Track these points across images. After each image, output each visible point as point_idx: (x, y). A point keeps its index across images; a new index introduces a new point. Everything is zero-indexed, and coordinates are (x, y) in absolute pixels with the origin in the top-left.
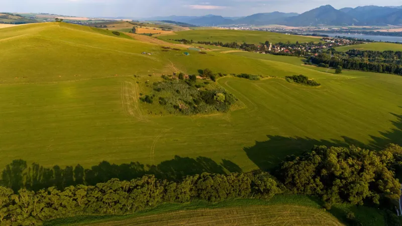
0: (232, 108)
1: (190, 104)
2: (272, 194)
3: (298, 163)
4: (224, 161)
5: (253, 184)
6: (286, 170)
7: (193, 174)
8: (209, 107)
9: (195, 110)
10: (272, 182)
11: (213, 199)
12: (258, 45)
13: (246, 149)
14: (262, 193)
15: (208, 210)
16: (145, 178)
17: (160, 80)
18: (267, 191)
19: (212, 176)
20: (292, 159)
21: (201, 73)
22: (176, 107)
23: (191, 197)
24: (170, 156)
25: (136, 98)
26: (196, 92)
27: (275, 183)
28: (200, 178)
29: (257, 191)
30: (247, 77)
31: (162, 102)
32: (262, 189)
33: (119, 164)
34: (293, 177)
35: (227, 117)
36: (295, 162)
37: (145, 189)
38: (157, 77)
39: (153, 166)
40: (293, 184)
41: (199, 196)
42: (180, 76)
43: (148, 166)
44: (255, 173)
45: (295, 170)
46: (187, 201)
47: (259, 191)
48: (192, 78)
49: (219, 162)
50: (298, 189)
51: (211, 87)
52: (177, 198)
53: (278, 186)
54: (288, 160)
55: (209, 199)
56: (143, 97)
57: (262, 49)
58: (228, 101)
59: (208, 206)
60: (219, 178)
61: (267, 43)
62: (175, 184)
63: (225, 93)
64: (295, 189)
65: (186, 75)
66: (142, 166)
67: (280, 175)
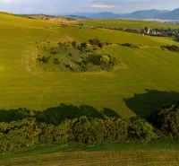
0: (115, 68)
1: (80, 64)
2: (148, 139)
3: (174, 110)
4: (105, 109)
5: (130, 129)
6: (163, 116)
7: (72, 118)
8: (95, 66)
9: (84, 69)
10: (148, 127)
11: (90, 142)
12: (139, 30)
13: (125, 100)
14: (138, 138)
15: (84, 153)
16: (25, 121)
17: (57, 46)
18: (144, 135)
19: (90, 120)
20: (168, 107)
21: (91, 42)
22: (67, 66)
23: (69, 140)
24: (56, 104)
25: (34, 59)
26: (85, 55)
27: (151, 128)
28: (78, 121)
29: (134, 135)
30: (129, 45)
31: (56, 62)
32: (138, 134)
33: (7, 109)
34: (169, 123)
35: (110, 74)
36: (171, 109)
37: (22, 130)
38: (54, 44)
39: (39, 112)
40: (169, 130)
41: (76, 140)
42: (74, 44)
43: (34, 111)
44: (132, 119)
45: (171, 116)
46: (65, 143)
47: (136, 135)
48: (84, 45)
49: (99, 110)
50: (174, 135)
51: (99, 52)
52: (54, 140)
53: (154, 131)
54: (164, 107)
55: (86, 142)
56: (41, 57)
57: (142, 32)
58: (112, 63)
59: (85, 149)
60: (96, 122)
61: (146, 29)
62: (53, 126)
63: (109, 57)
64: (171, 135)
65: (79, 43)
66: (29, 112)
67: (157, 121)
